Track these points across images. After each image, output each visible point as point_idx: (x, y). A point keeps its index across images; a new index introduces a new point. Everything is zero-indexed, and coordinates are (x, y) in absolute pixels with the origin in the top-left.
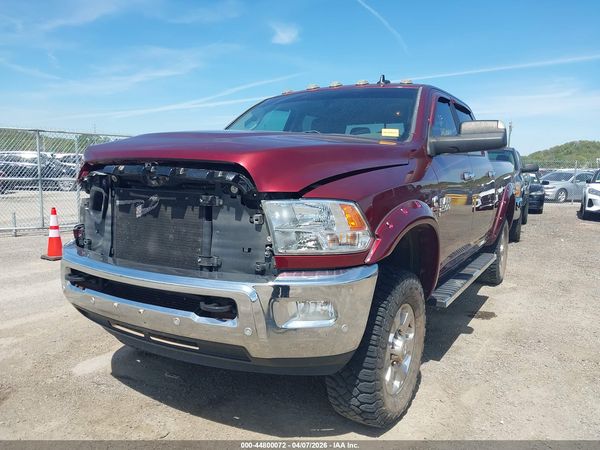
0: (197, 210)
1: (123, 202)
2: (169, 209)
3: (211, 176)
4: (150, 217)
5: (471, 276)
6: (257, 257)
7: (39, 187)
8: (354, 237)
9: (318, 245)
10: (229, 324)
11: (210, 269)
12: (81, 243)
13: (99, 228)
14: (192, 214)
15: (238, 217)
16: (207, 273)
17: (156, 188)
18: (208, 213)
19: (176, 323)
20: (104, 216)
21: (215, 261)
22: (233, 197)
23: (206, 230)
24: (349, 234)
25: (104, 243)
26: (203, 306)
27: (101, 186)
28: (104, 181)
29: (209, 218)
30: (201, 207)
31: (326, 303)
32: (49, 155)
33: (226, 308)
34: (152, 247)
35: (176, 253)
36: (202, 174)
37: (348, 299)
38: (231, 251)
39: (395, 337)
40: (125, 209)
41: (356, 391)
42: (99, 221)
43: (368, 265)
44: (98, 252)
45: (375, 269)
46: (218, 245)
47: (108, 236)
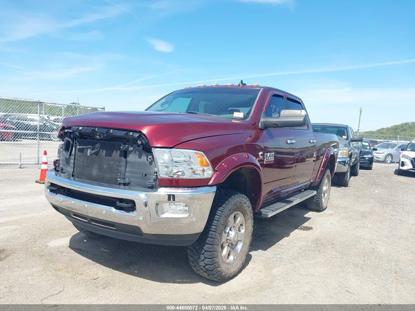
0: (118, 152)
1: (81, 147)
2: (104, 151)
3: (127, 134)
4: (94, 156)
5: (292, 202)
6: (149, 179)
7: (38, 138)
8: (204, 171)
9: (183, 173)
10: (131, 214)
11: (125, 184)
12: (57, 169)
13: (67, 161)
14: (116, 154)
15: (140, 156)
16: (123, 187)
17: (99, 140)
18: (125, 154)
19: (104, 213)
20: (70, 154)
21: (127, 181)
22: (139, 146)
23: (123, 163)
24: (202, 169)
25: (70, 169)
26: (118, 204)
27: (70, 137)
28: (72, 135)
29: (126, 157)
30: (121, 151)
31: (186, 206)
32: (46, 117)
33: (130, 205)
34: (95, 172)
35: (107, 176)
36: (122, 134)
37: (198, 206)
38: (136, 175)
39: (230, 230)
40: (81, 150)
41: (202, 257)
42: (68, 157)
43: (211, 186)
44: (66, 174)
45: (214, 189)
46: (129, 172)
47: (72, 165)
